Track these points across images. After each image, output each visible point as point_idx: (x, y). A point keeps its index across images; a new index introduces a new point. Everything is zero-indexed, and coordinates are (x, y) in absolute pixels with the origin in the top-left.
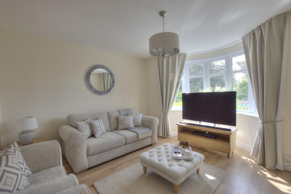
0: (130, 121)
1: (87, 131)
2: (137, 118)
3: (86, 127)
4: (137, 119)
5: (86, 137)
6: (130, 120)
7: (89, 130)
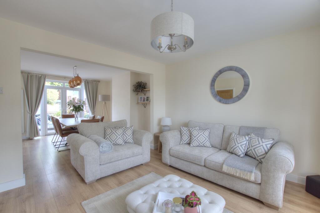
0: (238, 144)
1: (186, 137)
2: (255, 144)
3: (186, 133)
4: (254, 146)
5: (185, 141)
6: (239, 142)
7: (188, 136)
